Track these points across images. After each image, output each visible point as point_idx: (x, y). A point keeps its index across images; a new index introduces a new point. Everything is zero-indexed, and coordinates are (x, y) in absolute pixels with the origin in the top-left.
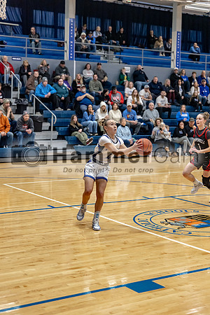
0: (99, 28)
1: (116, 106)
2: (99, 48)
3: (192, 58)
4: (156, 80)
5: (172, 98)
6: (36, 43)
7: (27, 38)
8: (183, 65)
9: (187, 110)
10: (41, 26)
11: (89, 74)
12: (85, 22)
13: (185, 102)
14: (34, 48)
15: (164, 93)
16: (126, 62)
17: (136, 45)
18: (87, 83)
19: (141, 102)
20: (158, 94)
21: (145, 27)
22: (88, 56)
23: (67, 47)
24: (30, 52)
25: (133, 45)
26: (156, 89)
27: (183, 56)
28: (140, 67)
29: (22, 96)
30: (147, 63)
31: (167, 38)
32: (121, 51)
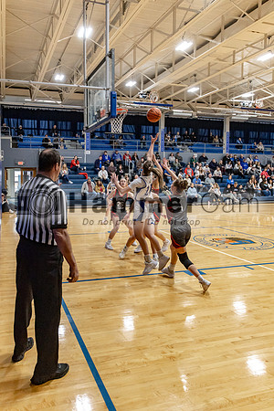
0: (178, 133)
3: (237, 147)
5: (224, 171)
10: (146, 134)
11: (172, 159)
14: (142, 146)
17: (201, 141)
18: (171, 164)
19: (204, 174)
20: (215, 169)
21: (207, 130)
22: (172, 149)
23: (160, 145)
26: (213, 166)
27: (230, 146)
31: (221, 136)
32: (192, 145)
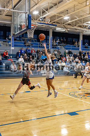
0: (59, 40)
1: (64, 61)
2: (59, 45)
4: (75, 54)
5: (80, 59)
6: (41, 44)
7: (39, 43)
8: (83, 50)
9: (84, 62)
11: (56, 52)
12: (55, 38)
13: (84, 60)
14: (41, 46)
15: (77, 57)
16: (67, 49)
17: (69, 44)
18: (55, 55)
19: (71, 60)
20: (76, 58)
21: (72, 39)
22: (56, 47)
23: (50, 45)
24: (40, 47)
25: (68, 44)
26: (75, 56)
27: (83, 47)
28: (71, 50)
29: (37, 59)
30: (73, 49)
32: (65, 46)
